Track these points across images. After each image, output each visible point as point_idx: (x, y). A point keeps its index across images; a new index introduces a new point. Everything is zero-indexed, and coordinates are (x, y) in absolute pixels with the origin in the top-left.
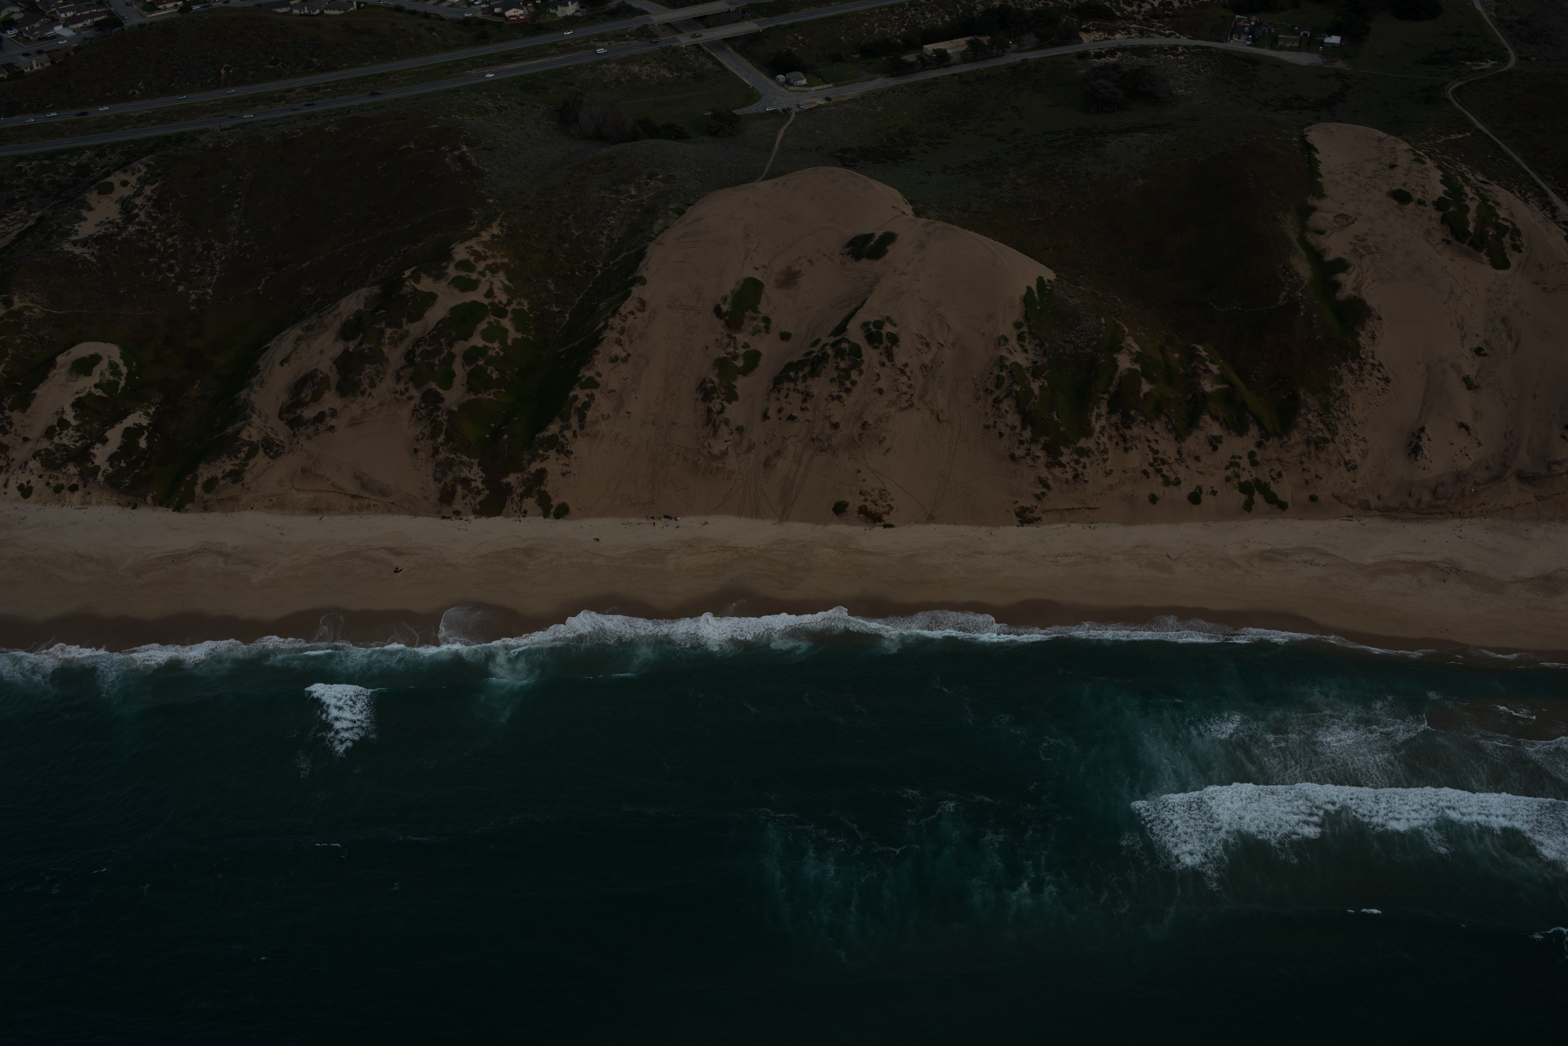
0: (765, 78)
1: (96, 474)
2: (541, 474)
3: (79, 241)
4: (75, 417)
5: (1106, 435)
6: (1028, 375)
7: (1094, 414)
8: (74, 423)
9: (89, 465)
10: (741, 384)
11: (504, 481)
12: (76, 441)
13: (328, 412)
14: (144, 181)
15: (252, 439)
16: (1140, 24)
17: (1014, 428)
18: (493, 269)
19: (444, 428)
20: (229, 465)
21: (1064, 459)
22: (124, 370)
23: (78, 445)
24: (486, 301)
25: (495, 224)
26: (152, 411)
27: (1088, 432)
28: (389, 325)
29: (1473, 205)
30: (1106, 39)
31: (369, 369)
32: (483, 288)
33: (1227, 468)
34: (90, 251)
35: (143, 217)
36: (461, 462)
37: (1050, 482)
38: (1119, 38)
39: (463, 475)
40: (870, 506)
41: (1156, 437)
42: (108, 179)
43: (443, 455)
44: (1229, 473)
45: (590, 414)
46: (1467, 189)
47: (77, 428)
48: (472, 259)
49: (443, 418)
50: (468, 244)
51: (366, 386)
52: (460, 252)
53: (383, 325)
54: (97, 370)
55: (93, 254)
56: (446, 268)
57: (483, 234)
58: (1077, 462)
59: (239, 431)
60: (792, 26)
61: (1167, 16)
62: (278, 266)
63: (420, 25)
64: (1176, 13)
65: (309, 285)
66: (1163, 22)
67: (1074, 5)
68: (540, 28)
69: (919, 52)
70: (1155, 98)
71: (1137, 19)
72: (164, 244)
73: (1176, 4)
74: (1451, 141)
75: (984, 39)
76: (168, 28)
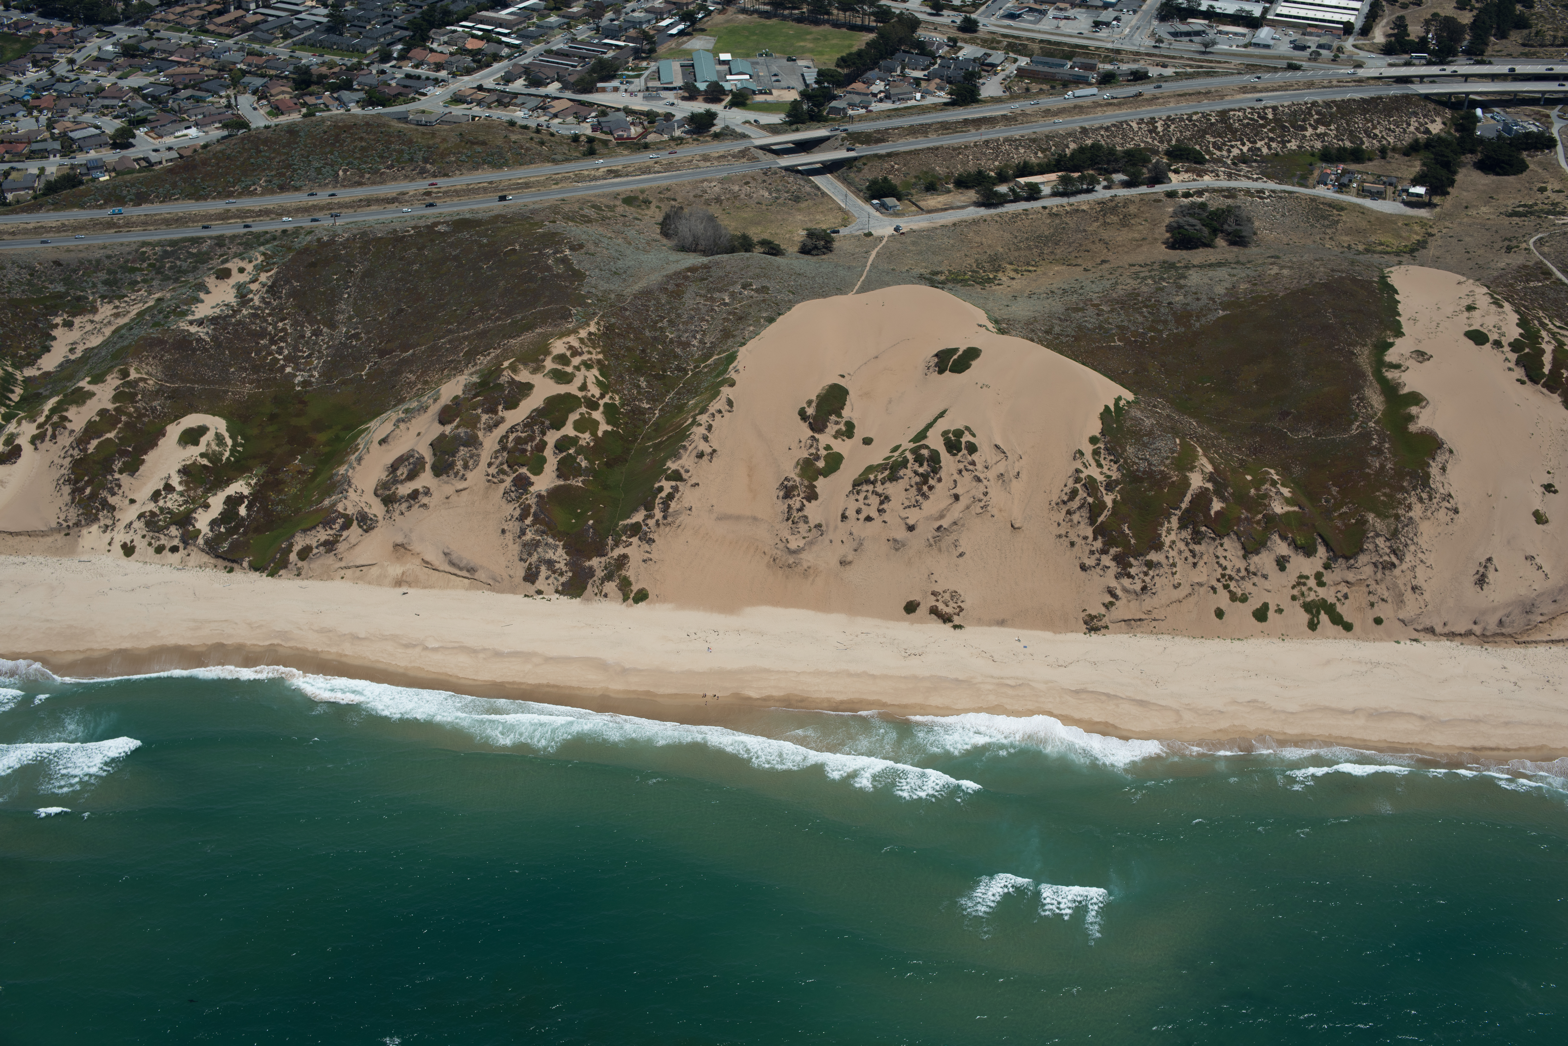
0: (860, 202)
1: (197, 537)
2: (623, 559)
3: (195, 320)
4: (180, 483)
5: (1176, 549)
6: (1102, 489)
7: (1165, 529)
8: (179, 488)
9: (191, 528)
10: (821, 483)
11: (587, 564)
12: (180, 506)
13: (421, 490)
14: (260, 269)
15: (348, 512)
16: (1228, 167)
17: (1085, 538)
18: (588, 366)
19: (532, 510)
20: (323, 535)
21: (1133, 571)
22: (229, 442)
23: (182, 509)
24: (580, 394)
25: (592, 323)
26: (253, 482)
27: (1158, 546)
28: (486, 411)
29: (1548, 348)
30: (1194, 180)
31: (463, 451)
32: (578, 382)
33: (1293, 587)
34: (205, 330)
35: (257, 301)
36: (546, 544)
37: (1119, 592)
38: (1208, 180)
39: (547, 556)
40: (941, 606)
41: (1225, 554)
42: (227, 265)
43: (529, 536)
44: (1295, 592)
45: (673, 505)
46: (1544, 333)
47: (181, 494)
48: (568, 353)
49: (532, 501)
50: (565, 340)
51: (459, 467)
52: (559, 347)
53: (480, 411)
54: (204, 440)
55: (207, 333)
56: (544, 361)
57: (581, 331)
58: (1146, 574)
59: (334, 504)
60: (889, 155)
61: (1255, 161)
62: (382, 353)
63: (532, 139)
64: (1264, 159)
65: (411, 372)
66: (1251, 167)
67: (1165, 146)
68: (646, 147)
69: (1011, 184)
70: (1240, 237)
71: (1225, 163)
72: (275, 328)
73: (1265, 151)
74: (1530, 288)
75: (1076, 175)
76: (291, 130)
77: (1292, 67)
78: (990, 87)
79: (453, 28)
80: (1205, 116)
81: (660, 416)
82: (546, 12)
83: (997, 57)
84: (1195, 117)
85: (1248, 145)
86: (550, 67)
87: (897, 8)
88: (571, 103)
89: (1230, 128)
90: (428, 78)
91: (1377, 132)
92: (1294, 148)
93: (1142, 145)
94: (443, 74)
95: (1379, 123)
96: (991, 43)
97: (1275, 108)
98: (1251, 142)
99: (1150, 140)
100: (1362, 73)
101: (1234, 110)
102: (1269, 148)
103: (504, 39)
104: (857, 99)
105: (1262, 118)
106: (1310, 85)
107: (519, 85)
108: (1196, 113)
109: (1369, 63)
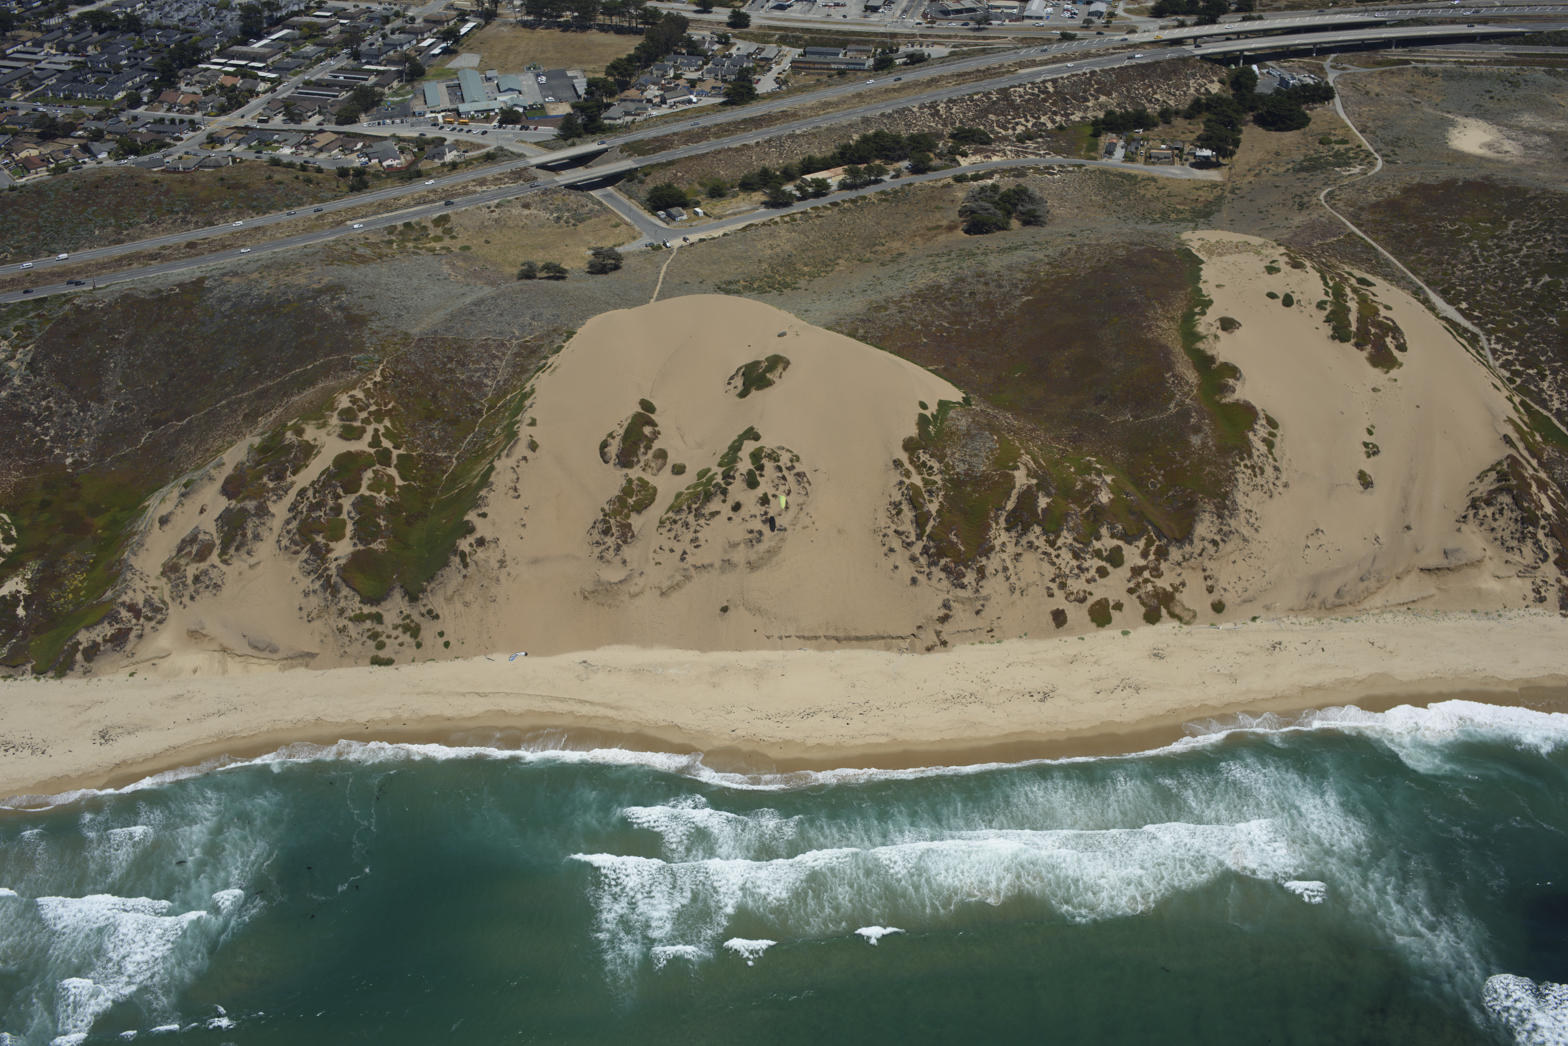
0: (645, 215)
6: (926, 497)
7: (993, 531)
10: (636, 520)
16: (1015, 145)
18: (378, 416)
20: (107, 630)
21: (965, 580)
24: (371, 450)
25: (377, 372)
26: (29, 578)
27: (989, 550)
28: (273, 479)
29: (1353, 306)
30: (983, 161)
31: (253, 523)
32: (368, 437)
33: (1129, 580)
37: (953, 604)
38: (996, 160)
44: (1132, 585)
46: (1347, 290)
48: (355, 407)
49: (333, 570)
50: (350, 393)
51: (250, 540)
52: (343, 401)
53: (266, 478)
56: (328, 416)
57: (366, 382)
59: (118, 595)
60: (671, 163)
61: (1041, 136)
62: (156, 424)
63: (297, 178)
64: (1050, 133)
65: (190, 442)
66: (1037, 143)
67: (949, 130)
68: (419, 175)
69: (798, 182)
70: (1034, 217)
71: (1010, 141)
72: (38, 406)
73: (1050, 125)
74: (1327, 244)
75: (862, 167)
76: (38, 190)
77: (1066, 37)
78: (765, 84)
79: (204, 66)
80: (987, 95)
81: (458, 464)
82: (301, 41)
83: (770, 50)
84: (976, 97)
85: (1032, 121)
86: (309, 99)
87: (665, 8)
88: (336, 136)
89: (1012, 105)
90: (182, 121)
91: (1157, 96)
92: (1078, 119)
93: (926, 130)
94: (198, 116)
95: (1159, 87)
96: (763, 36)
97: (1054, 81)
98: (1034, 118)
99: (933, 124)
100: (1135, 38)
101: (1015, 87)
102: (1053, 122)
103: (261, 74)
104: (631, 107)
105: (1043, 92)
106: (1086, 55)
107: (278, 121)
108: (977, 93)
109: (1142, 27)
